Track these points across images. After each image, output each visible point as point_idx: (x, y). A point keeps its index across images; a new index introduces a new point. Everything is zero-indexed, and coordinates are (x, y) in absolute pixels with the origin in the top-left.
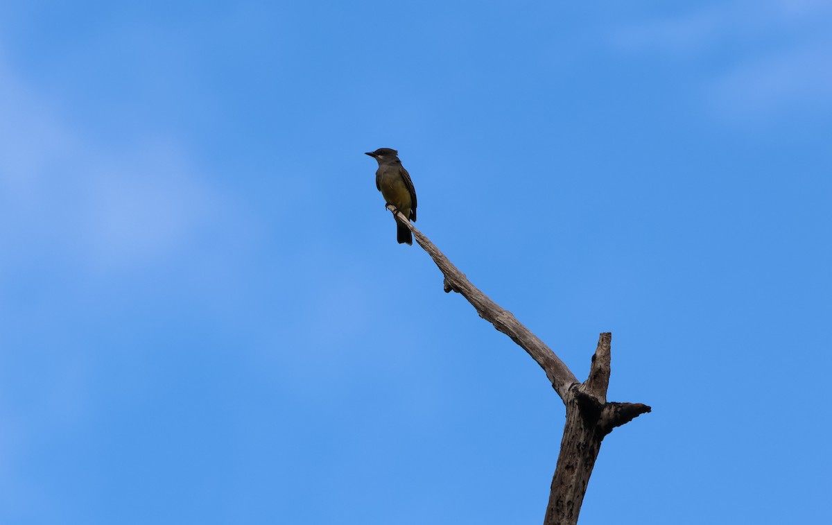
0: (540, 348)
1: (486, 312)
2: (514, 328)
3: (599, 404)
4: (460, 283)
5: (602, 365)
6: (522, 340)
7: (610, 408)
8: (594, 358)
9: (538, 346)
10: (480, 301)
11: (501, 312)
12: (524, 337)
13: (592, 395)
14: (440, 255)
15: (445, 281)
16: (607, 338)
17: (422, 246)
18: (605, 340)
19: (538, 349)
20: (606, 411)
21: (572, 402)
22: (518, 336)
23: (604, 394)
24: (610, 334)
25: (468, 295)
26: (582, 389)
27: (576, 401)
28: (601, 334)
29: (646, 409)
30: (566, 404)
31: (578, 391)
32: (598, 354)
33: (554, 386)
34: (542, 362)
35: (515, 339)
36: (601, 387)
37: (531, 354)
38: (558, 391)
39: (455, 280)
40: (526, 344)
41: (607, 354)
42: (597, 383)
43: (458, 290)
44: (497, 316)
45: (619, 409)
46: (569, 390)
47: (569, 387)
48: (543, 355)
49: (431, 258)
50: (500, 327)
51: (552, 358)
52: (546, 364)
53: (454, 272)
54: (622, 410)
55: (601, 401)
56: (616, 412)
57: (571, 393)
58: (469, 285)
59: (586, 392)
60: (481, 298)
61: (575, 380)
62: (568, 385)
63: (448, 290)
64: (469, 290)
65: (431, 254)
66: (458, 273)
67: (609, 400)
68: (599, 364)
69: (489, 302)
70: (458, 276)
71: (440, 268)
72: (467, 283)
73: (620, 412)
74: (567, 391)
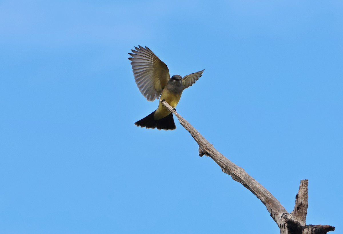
0: (262, 191)
1: (226, 169)
2: (245, 179)
3: (301, 226)
4: (210, 150)
5: (303, 201)
6: (250, 186)
7: (308, 229)
8: (297, 197)
9: (261, 190)
10: (222, 161)
11: (236, 168)
12: (252, 184)
13: (296, 221)
14: (196, 132)
15: (199, 149)
16: (305, 182)
17: (184, 127)
18: (304, 185)
19: (261, 191)
20: (306, 231)
21: (284, 225)
22: (247, 183)
23: (304, 219)
24: (307, 180)
25: (215, 158)
26: (290, 217)
27: (286, 225)
28: (301, 181)
29: (332, 229)
30: (280, 227)
31: (287, 218)
32: (300, 194)
33: (271, 215)
34: (263, 200)
35: (246, 186)
36: (302, 215)
37: (256, 195)
38: (274, 219)
39: (206, 148)
40: (253, 189)
41: (306, 193)
42: (299, 213)
43: (208, 154)
44: (234, 171)
45: (314, 229)
46: (281, 218)
47: (281, 216)
48: (264, 195)
49: (190, 134)
50: (236, 178)
51: (270, 197)
52: (266, 201)
53: (205, 143)
54: (316, 229)
55: (303, 225)
56: (312, 231)
57: (283, 220)
58: (215, 151)
59: (293, 219)
60: (223, 160)
61: (285, 211)
62: (280, 215)
63: (202, 154)
64: (216, 154)
65: (190, 132)
66: (208, 143)
67: (307, 224)
68: (300, 200)
69: (228, 162)
70: (208, 145)
71: (196, 141)
72: (214, 150)
73: (314, 231)
74: (280, 218)
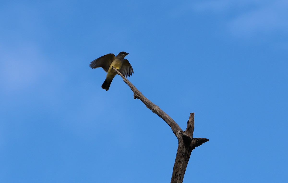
0: (169, 119)
1: (149, 106)
2: (159, 112)
3: (190, 139)
4: (140, 96)
5: (191, 124)
6: (162, 116)
7: (194, 140)
8: (188, 122)
9: (168, 118)
10: (147, 102)
11: (154, 106)
12: (163, 115)
13: (187, 135)
14: (132, 85)
15: (134, 95)
16: (193, 115)
17: (126, 82)
18: (192, 115)
19: (168, 119)
20: (193, 141)
21: (180, 138)
22: (161, 114)
23: (192, 135)
24: (194, 113)
25: (143, 100)
26: (184, 133)
27: (182, 138)
28: (190, 113)
29: (207, 140)
30: (178, 139)
31: (182, 134)
32: (190, 121)
33: (174, 132)
34: (169, 124)
35: (160, 116)
36: (191, 133)
37: (165, 121)
38: (175, 134)
39: (138, 94)
40: (164, 117)
41: (193, 121)
42: (189, 131)
43: (139, 98)
44: (153, 107)
45: (197, 140)
46: (179, 134)
47: (179, 133)
48: (170, 121)
49: (129, 87)
50: (154, 111)
51: (173, 122)
52: (171, 124)
53: (137, 91)
54: (198, 141)
55: (191, 138)
56: (196, 141)
57: (180, 135)
58: (143, 96)
59: (185, 134)
60: (147, 101)
61: (181, 130)
62: (179, 132)
63: (135, 98)
64: (143, 98)
65: (129, 85)
66: (139, 92)
67: (194, 137)
68: (190, 124)
69: (150, 102)
70: (139, 93)
71: (132, 90)
72: (142, 95)
73: (197, 141)
74: (178, 134)
